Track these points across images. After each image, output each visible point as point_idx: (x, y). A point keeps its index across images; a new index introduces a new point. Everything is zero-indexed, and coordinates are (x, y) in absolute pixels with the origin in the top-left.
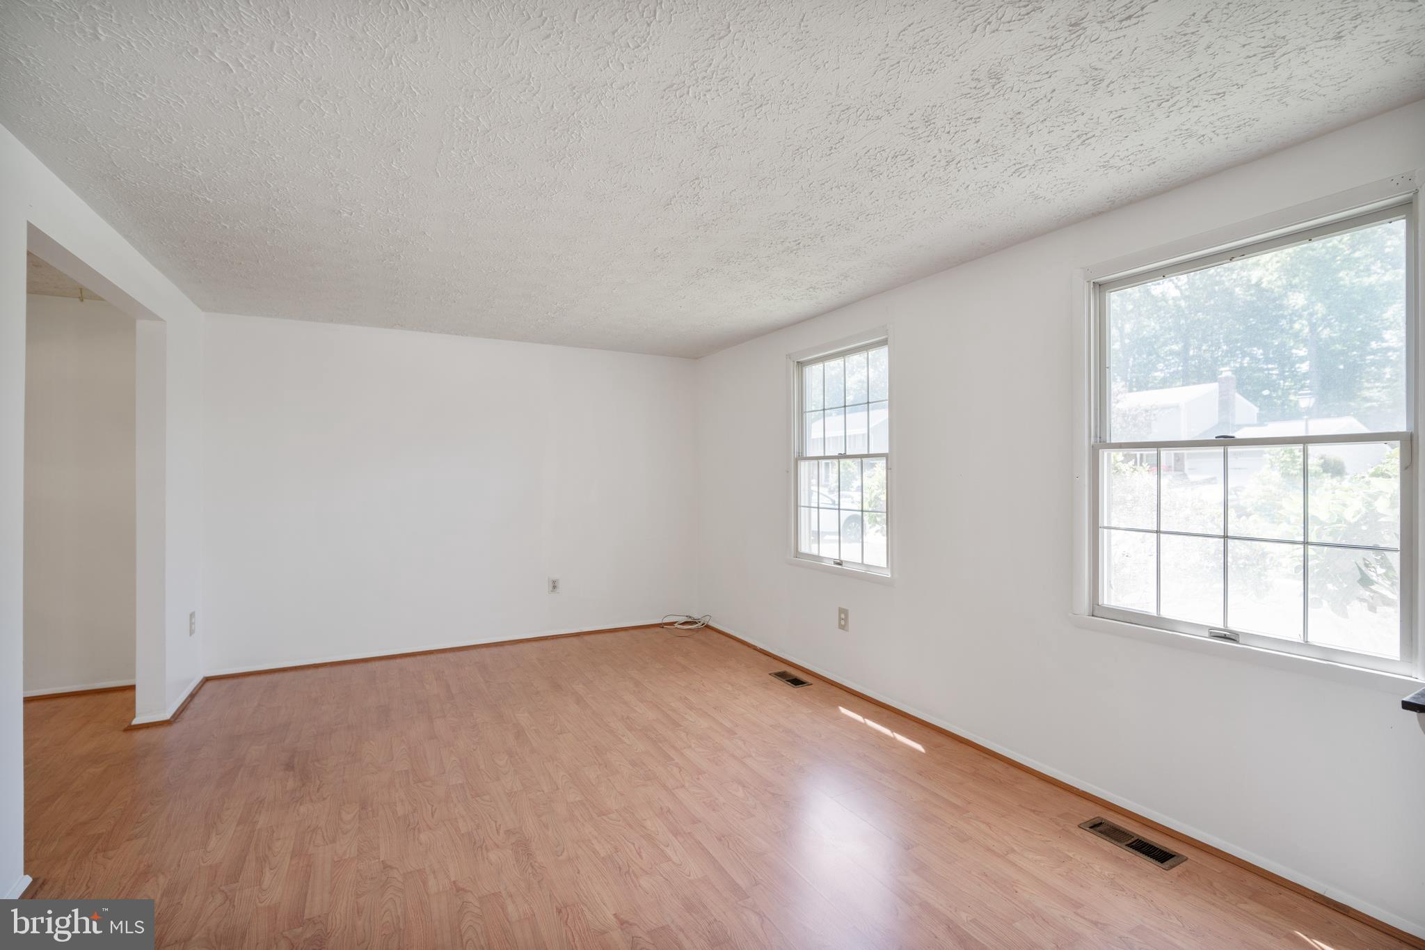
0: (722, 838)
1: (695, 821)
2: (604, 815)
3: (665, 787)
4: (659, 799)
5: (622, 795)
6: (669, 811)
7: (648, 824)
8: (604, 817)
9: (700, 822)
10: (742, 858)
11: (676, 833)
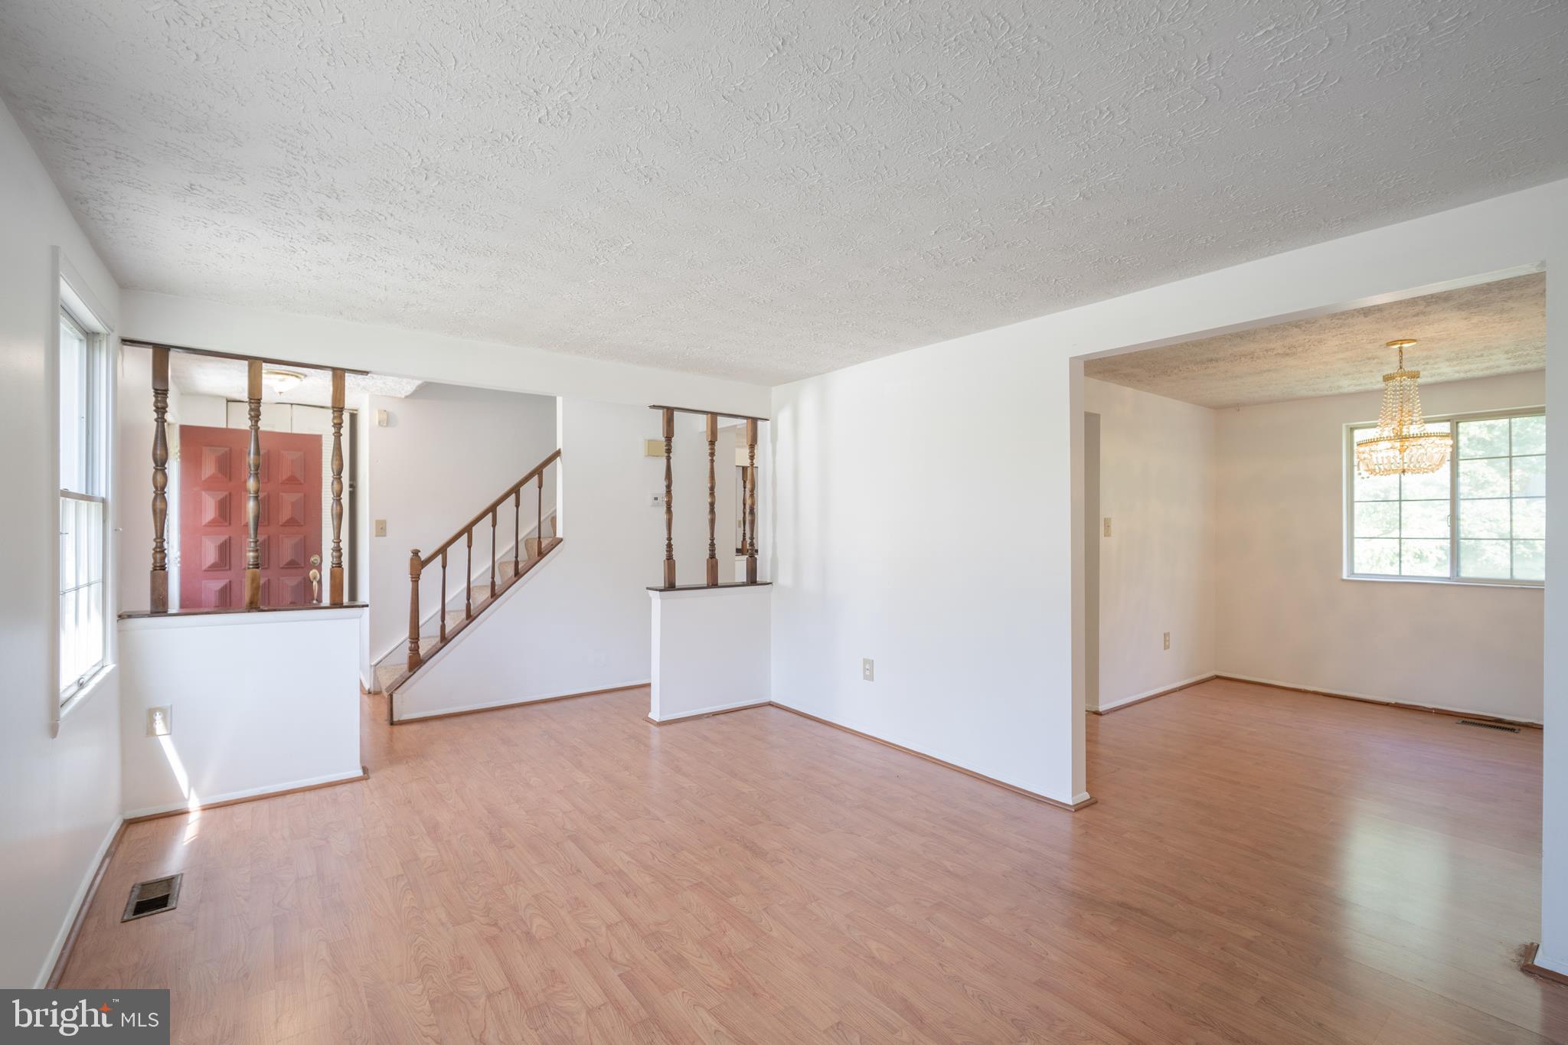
0: (575, 871)
1: (600, 886)
2: (696, 884)
3: (634, 925)
4: (639, 907)
5: (684, 909)
6: (627, 894)
7: (648, 879)
8: (696, 882)
9: (594, 886)
10: (562, 858)
11: (620, 873)
